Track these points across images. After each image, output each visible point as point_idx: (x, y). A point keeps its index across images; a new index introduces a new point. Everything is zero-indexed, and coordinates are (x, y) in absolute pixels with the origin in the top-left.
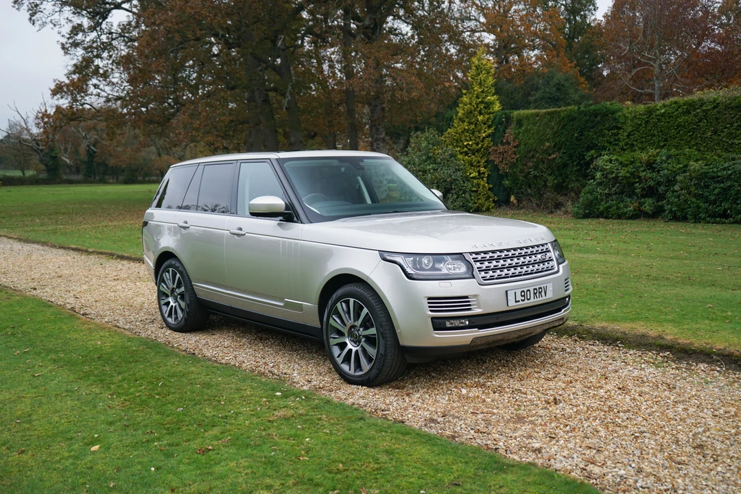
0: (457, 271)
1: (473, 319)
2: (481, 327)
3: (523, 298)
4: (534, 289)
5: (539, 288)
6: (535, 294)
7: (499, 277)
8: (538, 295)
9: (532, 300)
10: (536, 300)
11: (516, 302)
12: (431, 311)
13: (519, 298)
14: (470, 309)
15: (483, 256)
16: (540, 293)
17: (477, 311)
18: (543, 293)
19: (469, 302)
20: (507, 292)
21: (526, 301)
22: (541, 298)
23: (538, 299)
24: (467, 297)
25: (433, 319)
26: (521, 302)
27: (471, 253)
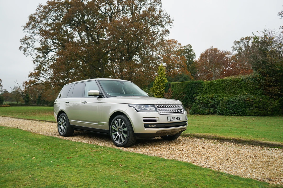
0: (152, 110)
1: (157, 125)
2: (160, 128)
3: (173, 119)
6: (176, 118)
7: (165, 113)
10: (177, 120)
11: (170, 120)
12: (144, 122)
13: (171, 119)
14: (156, 122)
15: (160, 106)
16: (178, 118)
17: (158, 122)
18: (179, 119)
19: (156, 119)
20: (167, 117)
21: (174, 120)
22: (178, 120)
24: (155, 118)
25: (145, 124)
26: (172, 121)
27: (157, 105)
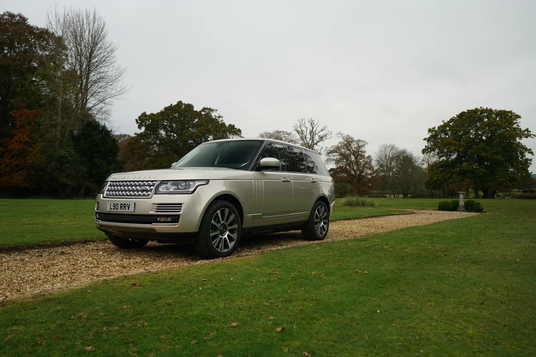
1: (99, 215)
2: (101, 220)
3: (114, 208)
4: (121, 204)
5: (124, 204)
6: (121, 207)
8: (123, 208)
9: (119, 210)
10: (121, 210)
11: (111, 209)
13: (112, 207)
16: (125, 207)
17: (98, 210)
18: (127, 208)
19: (99, 205)
21: (115, 210)
22: (125, 210)
23: (123, 210)
26: (113, 210)
27: (111, 181)
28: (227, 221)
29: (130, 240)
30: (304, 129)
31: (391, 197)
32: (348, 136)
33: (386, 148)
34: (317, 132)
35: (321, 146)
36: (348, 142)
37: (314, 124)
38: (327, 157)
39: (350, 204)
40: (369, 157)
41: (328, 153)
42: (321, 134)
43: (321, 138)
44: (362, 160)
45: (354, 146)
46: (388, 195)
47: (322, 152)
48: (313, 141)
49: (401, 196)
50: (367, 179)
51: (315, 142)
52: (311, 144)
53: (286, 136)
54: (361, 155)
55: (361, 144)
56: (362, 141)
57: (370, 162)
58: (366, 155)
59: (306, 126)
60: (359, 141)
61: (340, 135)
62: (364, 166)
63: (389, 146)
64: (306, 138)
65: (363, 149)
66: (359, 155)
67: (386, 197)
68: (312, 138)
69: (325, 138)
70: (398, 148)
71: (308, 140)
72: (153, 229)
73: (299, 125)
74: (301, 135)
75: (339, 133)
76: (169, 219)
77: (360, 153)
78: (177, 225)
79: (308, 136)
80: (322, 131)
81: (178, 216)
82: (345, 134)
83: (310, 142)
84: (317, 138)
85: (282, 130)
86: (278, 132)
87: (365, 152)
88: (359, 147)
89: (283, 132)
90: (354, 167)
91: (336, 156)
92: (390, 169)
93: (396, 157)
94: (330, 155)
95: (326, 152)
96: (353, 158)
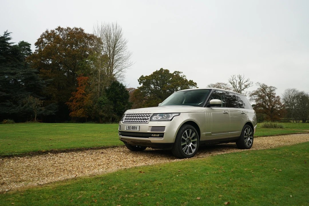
1: (121, 132)
2: (122, 135)
6: (132, 128)
9: (131, 130)
10: (132, 130)
13: (127, 128)
16: (134, 128)
18: (135, 129)
21: (129, 130)
22: (134, 130)
24: (120, 126)
28: (190, 137)
29: (137, 146)
30: (235, 81)
31: (294, 122)
32: (263, 84)
33: (289, 91)
34: (243, 83)
35: (246, 91)
36: (264, 88)
37: (241, 78)
38: (250, 98)
39: (266, 127)
40: (278, 97)
41: (251, 95)
42: (246, 84)
43: (246, 86)
44: (273, 99)
45: (268, 90)
46: (292, 121)
47: (247, 95)
48: (241, 88)
49: (301, 121)
50: (277, 111)
51: (242, 89)
52: (240, 90)
53: (224, 85)
54: (273, 96)
55: (272, 89)
56: (273, 87)
57: (279, 100)
58: (276, 96)
59: (236, 79)
60: (271, 87)
61: (258, 84)
62: (275, 103)
63: (292, 90)
64: (236, 86)
65: (274, 92)
66: (271, 96)
67: (290, 122)
68: (240, 86)
69: (248, 86)
70: (298, 91)
71: (238, 87)
72: (150, 141)
73: (232, 79)
74: (233, 85)
75: (258, 83)
76: (158, 135)
77: (272, 95)
78: (162, 139)
79: (238, 85)
80: (247, 82)
81: (163, 133)
82: (262, 83)
83: (239, 89)
84: (243, 86)
85: (221, 83)
86: (219, 84)
87: (275, 94)
88: (271, 91)
89: (222, 83)
90: (268, 104)
91: (256, 97)
92: (293, 104)
93: (297, 96)
94: (252, 96)
95: (249, 94)
96: (267, 98)
